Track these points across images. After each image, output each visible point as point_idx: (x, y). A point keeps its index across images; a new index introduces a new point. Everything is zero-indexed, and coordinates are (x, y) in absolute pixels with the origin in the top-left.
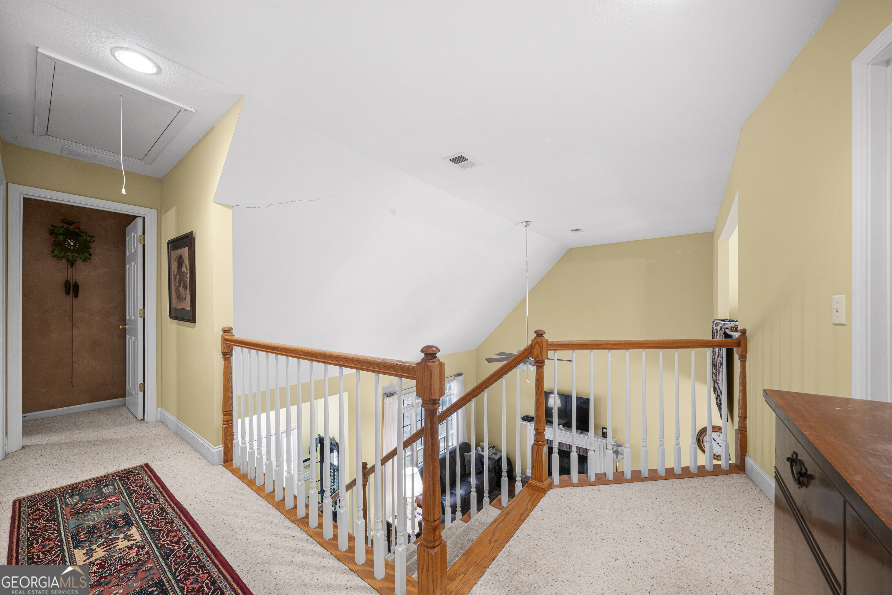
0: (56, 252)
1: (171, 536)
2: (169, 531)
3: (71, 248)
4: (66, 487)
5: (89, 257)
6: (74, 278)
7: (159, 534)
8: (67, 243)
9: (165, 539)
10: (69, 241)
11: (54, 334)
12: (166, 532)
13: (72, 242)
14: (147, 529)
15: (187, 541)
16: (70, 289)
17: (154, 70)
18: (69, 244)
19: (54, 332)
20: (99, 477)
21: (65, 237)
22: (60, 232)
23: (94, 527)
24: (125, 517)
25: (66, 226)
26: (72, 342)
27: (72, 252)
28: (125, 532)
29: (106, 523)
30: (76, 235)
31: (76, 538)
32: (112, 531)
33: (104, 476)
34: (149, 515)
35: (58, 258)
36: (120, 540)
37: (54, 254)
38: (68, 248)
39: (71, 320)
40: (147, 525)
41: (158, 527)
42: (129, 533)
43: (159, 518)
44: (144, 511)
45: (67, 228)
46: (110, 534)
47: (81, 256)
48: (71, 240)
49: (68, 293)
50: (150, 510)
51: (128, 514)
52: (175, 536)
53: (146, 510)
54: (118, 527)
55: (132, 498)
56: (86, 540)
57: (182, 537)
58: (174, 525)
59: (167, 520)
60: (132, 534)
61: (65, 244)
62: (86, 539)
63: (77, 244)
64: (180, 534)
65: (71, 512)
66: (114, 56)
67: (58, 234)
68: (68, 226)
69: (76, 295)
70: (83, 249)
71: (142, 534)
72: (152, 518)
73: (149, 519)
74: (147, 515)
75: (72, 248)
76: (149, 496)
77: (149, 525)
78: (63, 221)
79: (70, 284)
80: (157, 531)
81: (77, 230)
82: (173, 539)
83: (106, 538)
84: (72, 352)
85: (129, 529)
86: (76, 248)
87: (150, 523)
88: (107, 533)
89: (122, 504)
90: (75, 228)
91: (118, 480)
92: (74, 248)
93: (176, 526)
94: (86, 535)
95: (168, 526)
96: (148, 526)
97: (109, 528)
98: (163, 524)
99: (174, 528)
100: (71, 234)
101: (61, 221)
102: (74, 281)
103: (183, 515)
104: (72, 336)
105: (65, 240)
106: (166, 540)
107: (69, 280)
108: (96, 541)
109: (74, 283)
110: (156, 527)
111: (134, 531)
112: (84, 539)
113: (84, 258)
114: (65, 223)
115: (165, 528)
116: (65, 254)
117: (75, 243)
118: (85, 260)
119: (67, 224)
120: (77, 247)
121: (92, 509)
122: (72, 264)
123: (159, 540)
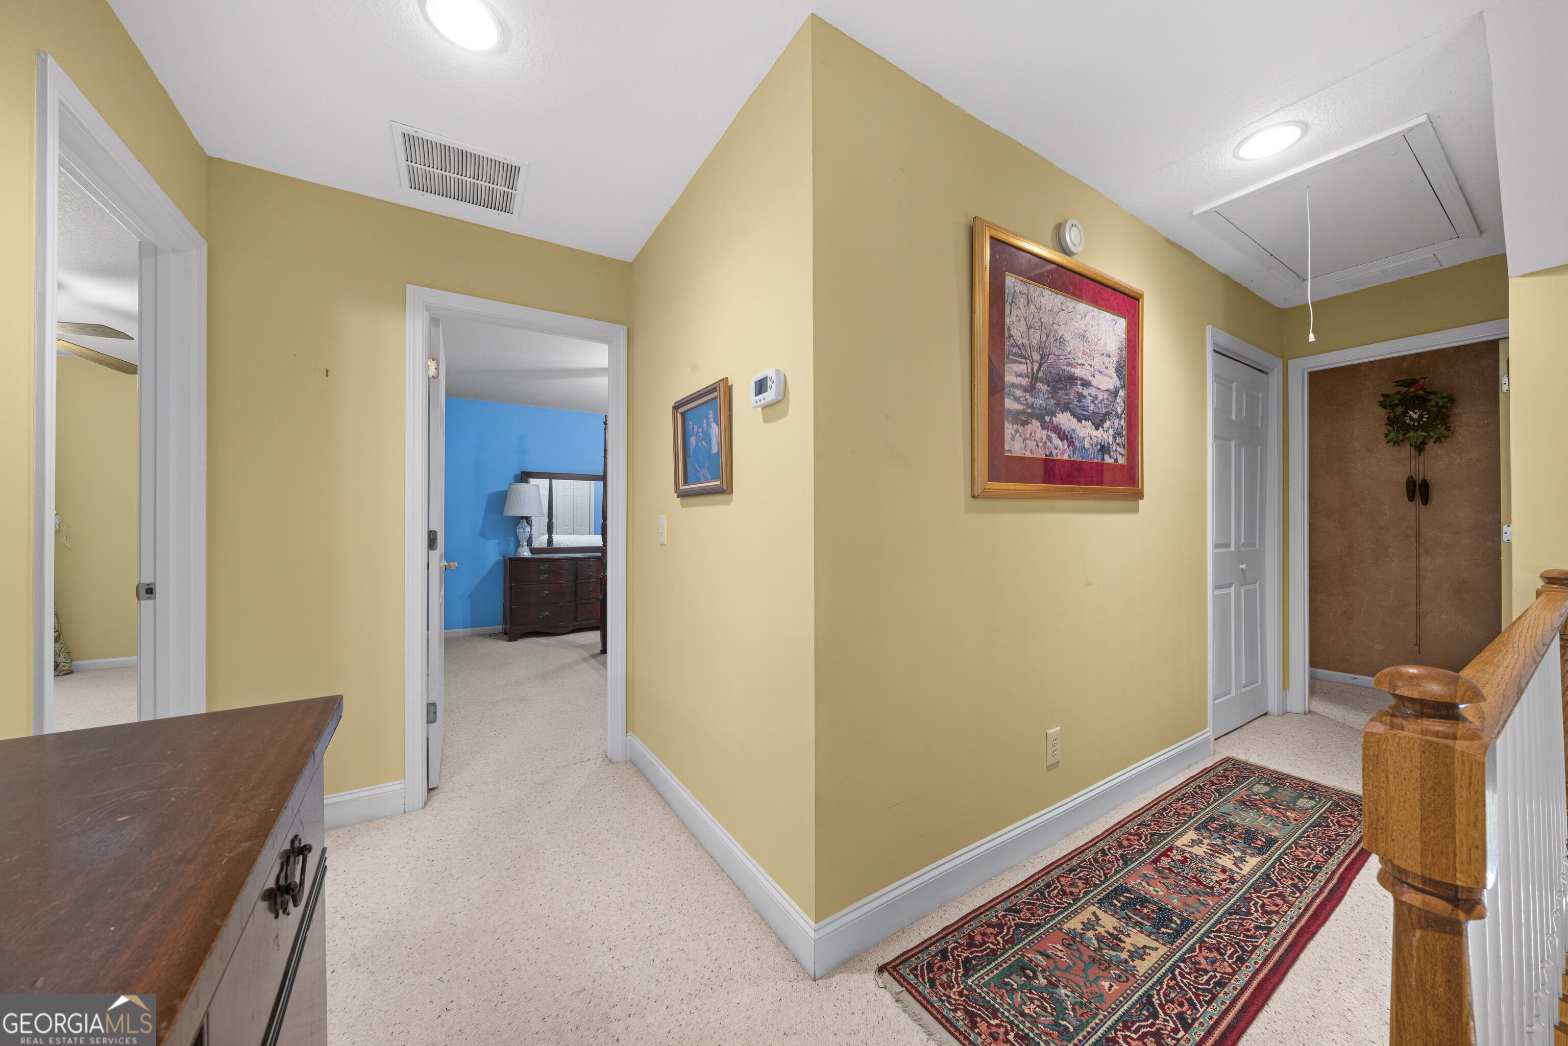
0: (1391, 436)
1: (1274, 900)
2: (1281, 896)
3: (1414, 424)
4: (1277, 772)
5: (1446, 433)
6: (1421, 473)
7: (1267, 886)
8: (1408, 416)
9: (1263, 897)
10: (1411, 413)
11: (1393, 564)
12: (1277, 892)
13: (1416, 413)
14: (1268, 869)
15: (1277, 923)
16: (1414, 491)
17: (1296, 132)
18: (1411, 418)
19: (1393, 561)
20: (1319, 785)
21: (1404, 408)
22: (1395, 402)
23: (1233, 826)
24: (1271, 842)
25: (1403, 390)
26: (1418, 577)
27: (1415, 429)
28: (1245, 854)
29: (1247, 831)
30: (1420, 401)
31: (1209, 822)
32: (1238, 842)
33: (1323, 787)
34: (1293, 861)
35: (1396, 443)
36: (1231, 857)
37: (1389, 438)
38: (1410, 425)
39: (1418, 541)
40: (1274, 867)
41: (1279, 880)
42: (1248, 858)
43: (1297, 873)
44: (1297, 853)
45: (1405, 392)
46: (1233, 843)
47: (1432, 434)
48: (1414, 411)
49: (1411, 498)
50: (1303, 857)
51: (1277, 842)
52: (1277, 905)
53: (1300, 854)
54: (1250, 844)
55: (1310, 830)
56: (1211, 830)
57: (1280, 914)
58: (1298, 895)
59: (1300, 883)
60: (1247, 862)
61: (1406, 418)
62: (1213, 829)
63: (1425, 415)
64: (1285, 907)
65: (1243, 797)
66: (1243, 159)
67: (1393, 407)
68: (1407, 389)
69: (1426, 501)
70: (1433, 421)
71: (1253, 872)
72: (1291, 866)
73: (1286, 864)
74: (1292, 859)
75: (1416, 424)
76: (1330, 843)
77: (1275, 870)
78: (1399, 384)
79: (1414, 483)
80: (1272, 882)
81: (1421, 392)
82: (1270, 905)
83: (1225, 844)
84: (1418, 595)
85: (1254, 855)
86: (1423, 421)
87: (1279, 868)
88: (1232, 841)
89: (1291, 827)
90: (1417, 390)
91: (1331, 802)
92: (1419, 423)
93: (1297, 898)
94: (1219, 827)
95: (1289, 889)
96: (1273, 869)
97: (1242, 838)
98: (1290, 883)
99: (1290, 898)
100: (1415, 401)
101: (1396, 384)
102: (1421, 478)
103: (1327, 897)
104: (1418, 569)
105: (1405, 413)
106: (1263, 899)
107: (1412, 477)
108: (1215, 839)
109: (1420, 481)
110: (1277, 879)
111: (1253, 861)
112: (1211, 828)
113: (1436, 436)
114: (1401, 386)
115: (1283, 887)
116: (1404, 435)
117: (1421, 416)
118: (1439, 440)
119: (1405, 386)
120: (1425, 420)
121: (1259, 809)
122: (1420, 448)
123: (1256, 891)
